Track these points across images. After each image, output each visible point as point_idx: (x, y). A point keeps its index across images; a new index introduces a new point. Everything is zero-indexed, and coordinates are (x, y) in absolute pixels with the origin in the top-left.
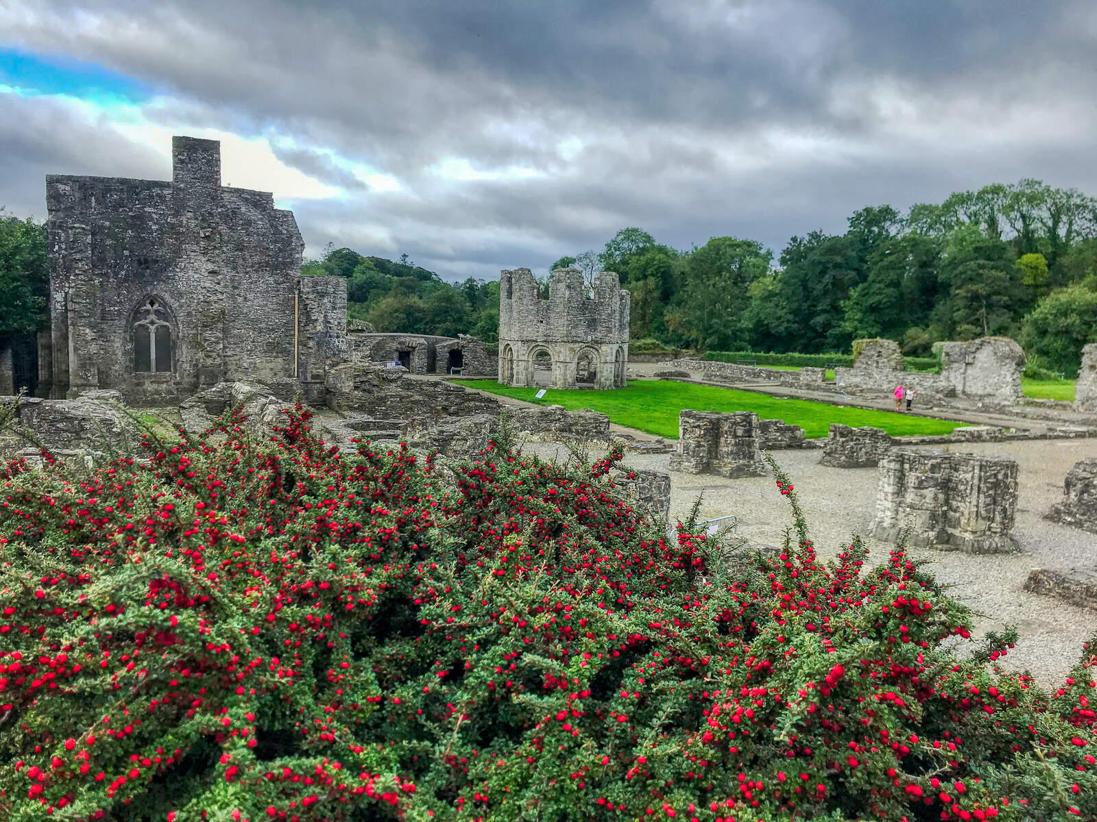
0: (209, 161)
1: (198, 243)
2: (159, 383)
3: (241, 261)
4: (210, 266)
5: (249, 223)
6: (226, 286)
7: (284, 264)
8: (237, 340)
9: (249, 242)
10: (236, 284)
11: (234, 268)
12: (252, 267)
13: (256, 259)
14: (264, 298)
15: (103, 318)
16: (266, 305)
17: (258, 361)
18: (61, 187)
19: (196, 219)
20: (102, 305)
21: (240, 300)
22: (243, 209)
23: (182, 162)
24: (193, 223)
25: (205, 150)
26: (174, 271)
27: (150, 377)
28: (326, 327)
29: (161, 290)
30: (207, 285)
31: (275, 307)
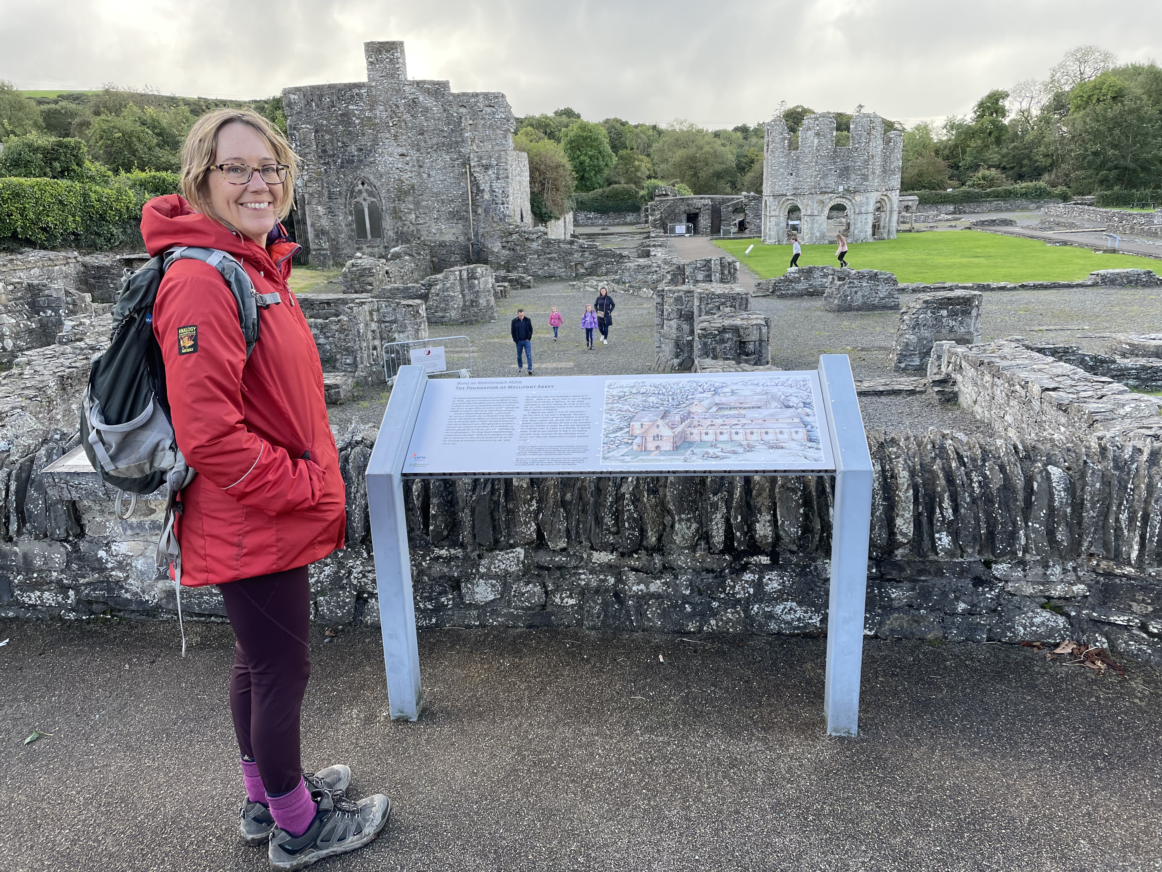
0: (391, 60)
1: (389, 131)
2: (372, 247)
3: (423, 144)
4: (400, 150)
5: (426, 110)
6: (413, 166)
7: (457, 143)
8: (427, 211)
9: (428, 126)
10: (421, 164)
11: (418, 150)
12: (432, 148)
13: (435, 141)
14: (444, 174)
15: (330, 198)
16: (445, 180)
17: (443, 227)
18: (292, 96)
19: (386, 111)
20: (328, 187)
21: (425, 176)
22: (421, 99)
23: (372, 63)
24: (384, 115)
25: (387, 51)
26: (374, 156)
27: (366, 242)
28: (492, 195)
29: (366, 172)
30: (400, 166)
31: (452, 180)
